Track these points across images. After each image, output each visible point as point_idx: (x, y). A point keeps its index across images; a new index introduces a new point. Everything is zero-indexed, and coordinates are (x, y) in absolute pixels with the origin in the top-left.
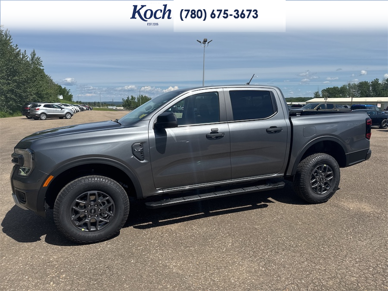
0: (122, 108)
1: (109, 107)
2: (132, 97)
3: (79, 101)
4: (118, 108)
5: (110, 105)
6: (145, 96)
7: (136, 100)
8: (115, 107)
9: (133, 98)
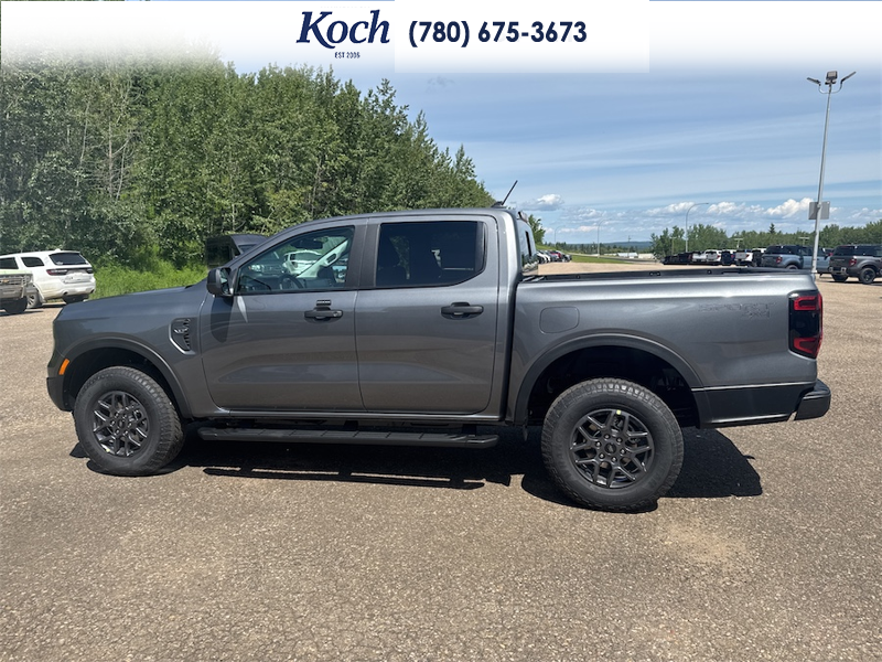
0: (650, 256)
1: (620, 254)
2: (676, 230)
3: (561, 242)
4: (641, 256)
5: (625, 250)
6: (708, 227)
7: (685, 237)
8: (635, 254)
9: (677, 232)
